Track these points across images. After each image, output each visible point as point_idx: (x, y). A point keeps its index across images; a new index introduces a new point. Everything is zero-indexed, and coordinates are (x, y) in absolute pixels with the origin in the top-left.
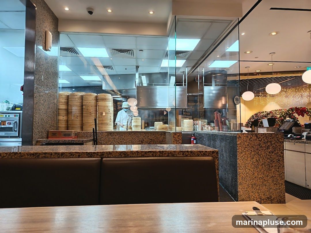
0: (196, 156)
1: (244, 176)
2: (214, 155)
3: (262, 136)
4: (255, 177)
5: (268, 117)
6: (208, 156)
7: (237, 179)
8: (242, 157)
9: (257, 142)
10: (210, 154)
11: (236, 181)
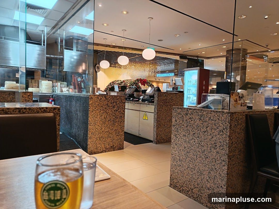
0: (35, 113)
1: (93, 131)
2: (56, 112)
3: (110, 97)
4: (103, 131)
5: (122, 85)
6: (49, 112)
7: (87, 134)
8: (93, 115)
9: (106, 102)
10: (52, 111)
11: (87, 136)
